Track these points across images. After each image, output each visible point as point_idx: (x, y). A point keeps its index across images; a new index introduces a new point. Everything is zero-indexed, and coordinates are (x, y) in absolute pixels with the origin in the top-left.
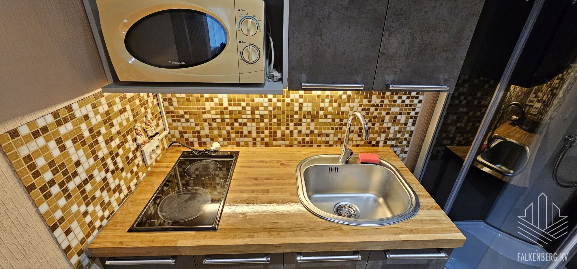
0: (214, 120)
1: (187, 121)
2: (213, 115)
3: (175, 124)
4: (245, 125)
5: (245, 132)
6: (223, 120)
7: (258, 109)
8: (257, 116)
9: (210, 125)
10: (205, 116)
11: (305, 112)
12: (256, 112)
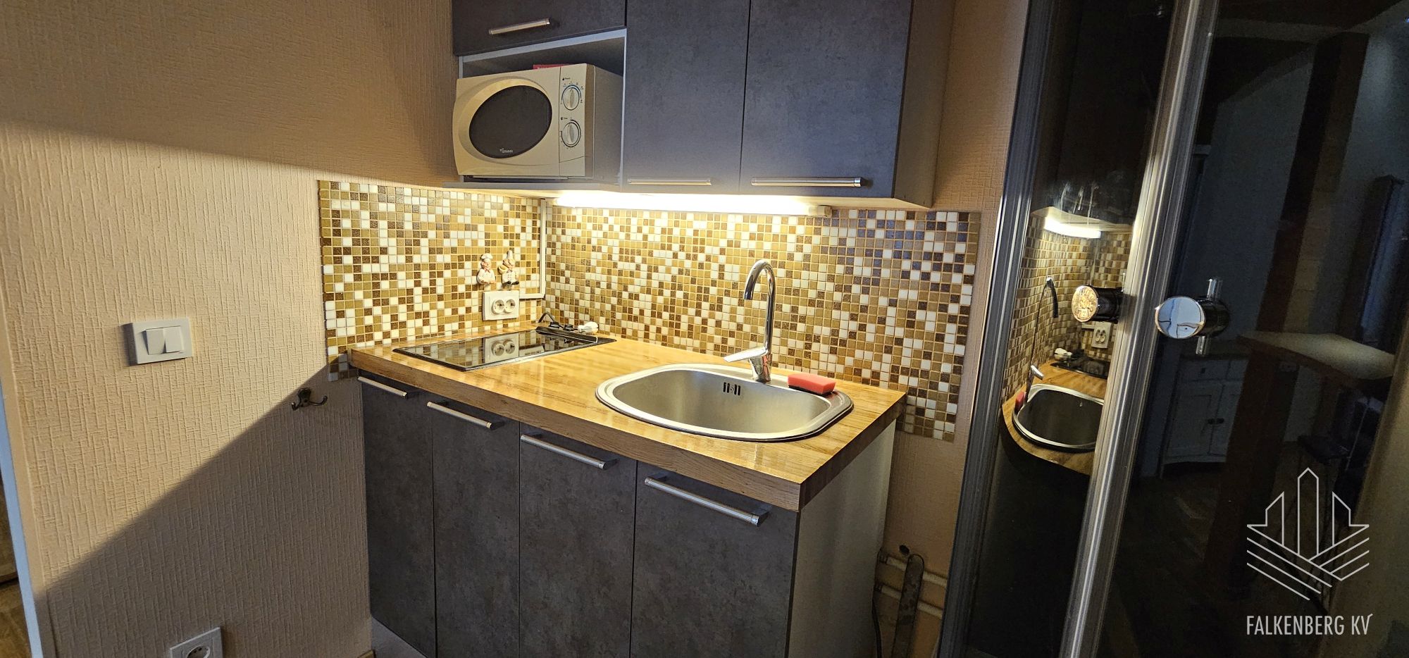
0: (598, 284)
1: (567, 281)
2: (597, 276)
3: (553, 284)
4: (637, 297)
5: (636, 312)
6: (609, 286)
7: (656, 270)
8: (655, 284)
9: (592, 292)
10: (588, 276)
11: (728, 283)
12: (654, 275)
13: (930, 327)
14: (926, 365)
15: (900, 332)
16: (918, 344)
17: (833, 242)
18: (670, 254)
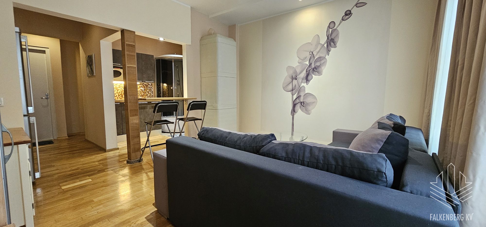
4: (115, 94)
7: (118, 90)
12: (118, 91)
13: (150, 93)
14: (150, 96)
15: (148, 94)
16: (149, 94)
17: (140, 86)
18: (120, 88)
